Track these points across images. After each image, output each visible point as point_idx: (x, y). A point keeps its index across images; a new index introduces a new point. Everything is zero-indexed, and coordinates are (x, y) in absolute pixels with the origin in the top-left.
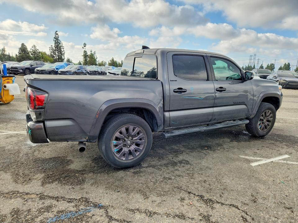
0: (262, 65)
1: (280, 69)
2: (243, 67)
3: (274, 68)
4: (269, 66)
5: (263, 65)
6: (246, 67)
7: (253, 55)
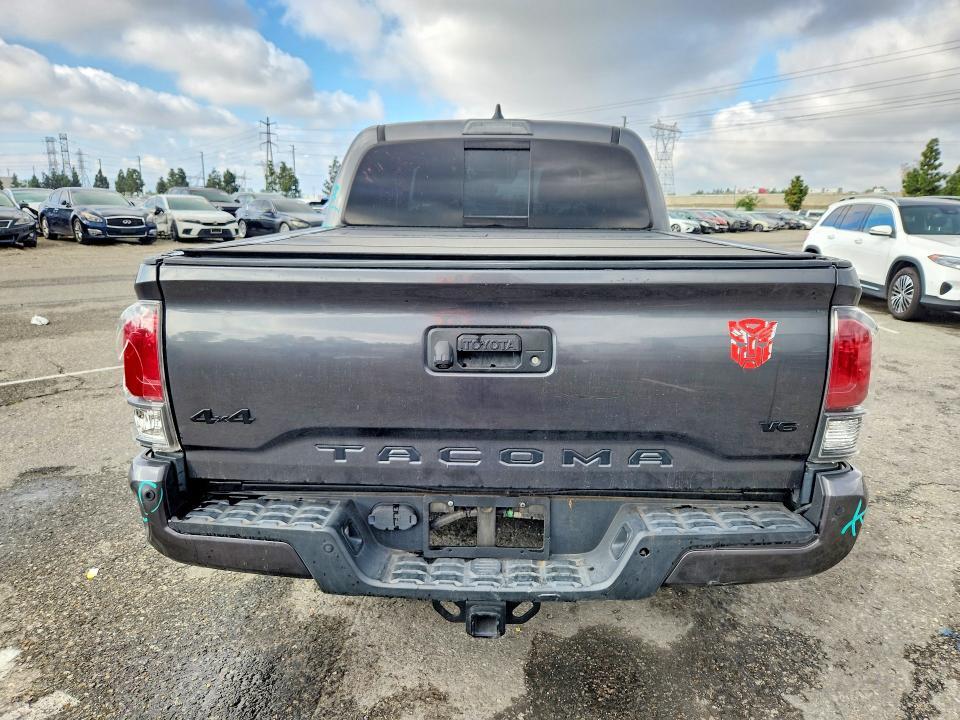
0: (100, 172)
1: (162, 188)
2: (34, 177)
3: (142, 185)
4: (123, 177)
5: (104, 174)
6: (47, 178)
7: (57, 137)
